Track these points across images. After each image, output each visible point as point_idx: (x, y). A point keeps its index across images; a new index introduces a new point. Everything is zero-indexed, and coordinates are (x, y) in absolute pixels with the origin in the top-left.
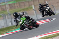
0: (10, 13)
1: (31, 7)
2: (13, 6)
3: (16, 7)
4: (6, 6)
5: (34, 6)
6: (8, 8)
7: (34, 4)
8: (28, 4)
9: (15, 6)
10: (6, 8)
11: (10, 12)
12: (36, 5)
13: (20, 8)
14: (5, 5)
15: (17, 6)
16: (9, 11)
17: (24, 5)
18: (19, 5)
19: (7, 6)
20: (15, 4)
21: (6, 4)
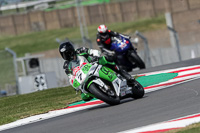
1: (160, 17)
2: (100, 13)
3: (111, 18)
4: (77, 11)
5: (172, 15)
6: (84, 19)
7: (171, 9)
9: (107, 15)
10: (75, 18)
11: (90, 32)
12: (177, 13)
13: (123, 20)
14: (73, 9)
15: (115, 15)
16: (86, 28)
17: (138, 11)
19: (81, 14)
20: (109, 8)
21: (76, 5)
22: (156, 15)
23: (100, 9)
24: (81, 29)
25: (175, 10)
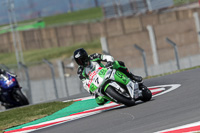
0: (24, 63)
1: (95, 42)
2: (36, 38)
3: (47, 43)
4: (13, 37)
5: (107, 39)
6: (20, 44)
7: (106, 34)
8: (85, 32)
9: (43, 40)
10: (11, 44)
11: (25, 57)
12: (113, 37)
13: (59, 45)
14: (8, 34)
15: (50, 40)
16: (22, 54)
17: (74, 36)
18: (57, 34)
19: (16, 39)
20: (44, 33)
21: (12, 30)
22: (92, 40)
23: (35, 34)
24: (17, 54)
25: (110, 35)
